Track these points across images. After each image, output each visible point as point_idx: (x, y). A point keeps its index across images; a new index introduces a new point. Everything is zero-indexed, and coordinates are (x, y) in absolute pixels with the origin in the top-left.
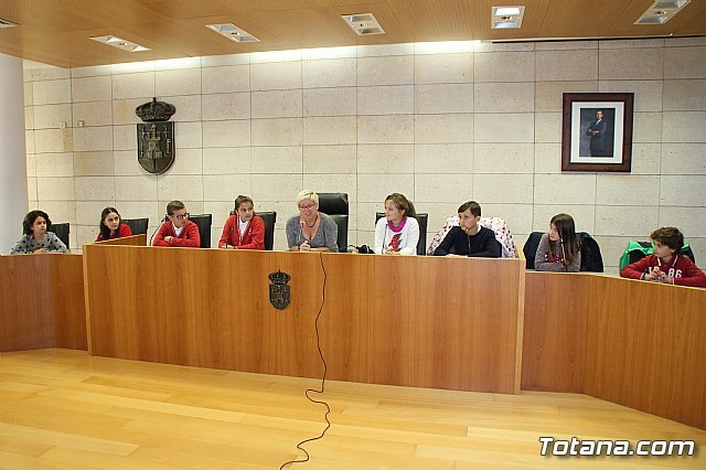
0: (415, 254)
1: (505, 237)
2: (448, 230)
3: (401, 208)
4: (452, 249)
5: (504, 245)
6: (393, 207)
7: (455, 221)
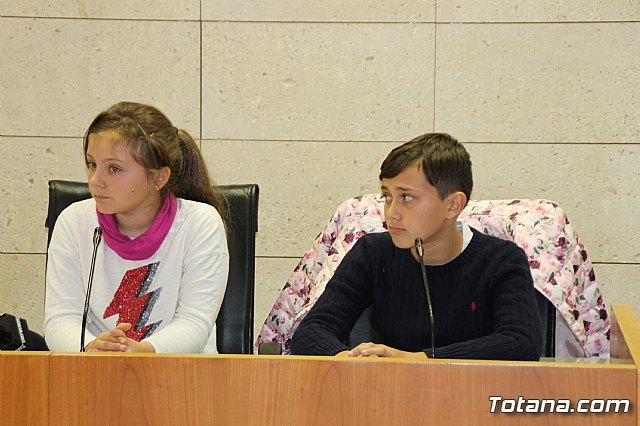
0: (211, 350)
1: (565, 278)
2: (343, 250)
3: (155, 159)
4: (362, 324)
5: (563, 308)
6: (123, 156)
7: (368, 214)
